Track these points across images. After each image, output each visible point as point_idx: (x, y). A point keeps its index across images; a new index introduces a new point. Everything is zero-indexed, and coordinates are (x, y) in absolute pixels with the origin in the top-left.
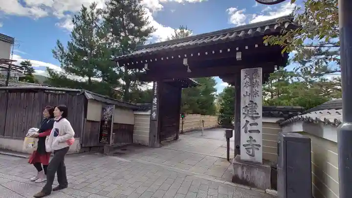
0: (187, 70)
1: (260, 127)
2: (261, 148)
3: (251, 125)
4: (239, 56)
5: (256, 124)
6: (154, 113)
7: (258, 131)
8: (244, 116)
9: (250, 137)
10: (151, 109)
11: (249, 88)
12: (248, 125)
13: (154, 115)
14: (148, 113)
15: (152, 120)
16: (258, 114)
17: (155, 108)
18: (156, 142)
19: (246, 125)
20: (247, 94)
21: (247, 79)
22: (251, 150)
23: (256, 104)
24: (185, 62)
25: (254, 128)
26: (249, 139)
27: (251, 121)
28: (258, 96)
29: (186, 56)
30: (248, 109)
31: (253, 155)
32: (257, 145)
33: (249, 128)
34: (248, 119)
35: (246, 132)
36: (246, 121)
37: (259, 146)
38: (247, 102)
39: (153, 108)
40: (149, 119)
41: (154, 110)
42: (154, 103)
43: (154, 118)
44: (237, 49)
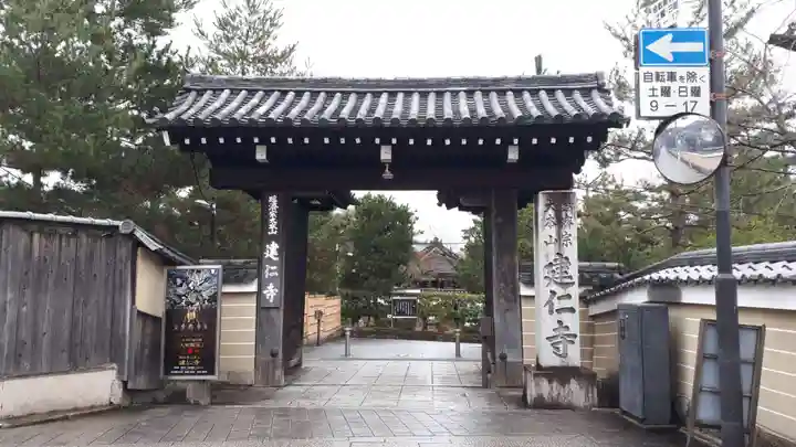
1: (574, 302)
2: (577, 340)
3: (559, 298)
4: (513, 154)
5: (569, 296)
6: (271, 287)
7: (572, 310)
8: (547, 281)
9: (560, 322)
10: (259, 275)
11: (554, 228)
12: (555, 300)
13: (271, 292)
14: (253, 288)
15: (263, 309)
16: (570, 277)
17: (271, 271)
19: (550, 303)
20: (550, 240)
21: (551, 212)
22: (561, 346)
23: (567, 258)
24: (386, 154)
25: (566, 303)
26: (557, 326)
27: (560, 291)
28: (571, 243)
29: (394, 140)
30: (554, 268)
31: (564, 356)
32: (569, 335)
33: (557, 305)
34: (554, 287)
35: (551, 312)
36: (551, 291)
37: (575, 336)
38: (552, 256)
39: (267, 271)
40: (252, 304)
41: (271, 279)
42: (269, 258)
43: (271, 301)
44: (516, 141)
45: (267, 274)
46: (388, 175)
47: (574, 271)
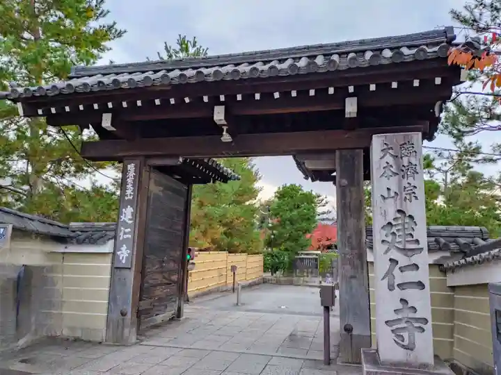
0: (222, 135)
1: (423, 275)
2: (428, 327)
3: (401, 269)
4: (351, 107)
5: (416, 267)
6: (124, 247)
7: (421, 285)
8: (385, 247)
9: (403, 301)
10: (116, 237)
11: (394, 179)
12: (396, 271)
13: (124, 253)
14: (108, 247)
15: (116, 269)
16: (417, 241)
17: (126, 234)
19: (389, 273)
20: (389, 194)
21: (389, 159)
22: (406, 335)
23: (410, 217)
24: (219, 115)
25: (411, 276)
26: (400, 306)
27: (403, 260)
28: (416, 198)
29: (222, 98)
30: (394, 230)
31: (410, 348)
32: (417, 320)
33: (399, 278)
34: (395, 254)
35: (391, 288)
36: (391, 260)
37: (426, 321)
38: (391, 214)
39: (122, 234)
40: (106, 264)
41: (125, 241)
42: (124, 221)
43: (124, 262)
44: (351, 89)
45: (122, 236)
46: (226, 137)
47: (421, 233)
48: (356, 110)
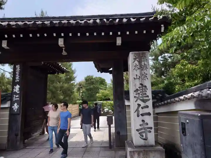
0: (62, 52)
1: (150, 110)
2: (152, 130)
3: (142, 108)
4: (119, 41)
5: (147, 107)
6: (16, 104)
7: (149, 114)
8: (136, 99)
9: (143, 121)
10: (11, 100)
11: (138, 71)
12: (140, 109)
13: (16, 107)
14: (7, 105)
15: (12, 115)
16: (148, 96)
17: (16, 98)
18: (18, 143)
19: (137, 110)
20: (137, 77)
21: (136, 62)
22: (144, 134)
23: (145, 86)
24: (61, 42)
25: (146, 111)
26: (142, 123)
27: (143, 104)
28: (147, 79)
29: (62, 34)
30: (139, 92)
31: (146, 139)
32: (148, 128)
33: (141, 111)
34: (139, 102)
35: (138, 116)
36: (138, 104)
37: (151, 128)
38: (138, 85)
39: (14, 98)
40: (7, 113)
41: (16, 101)
42: (15, 92)
43: (16, 111)
44: (119, 33)
45: (14, 99)
46: (64, 53)
47: (149, 93)
48: (121, 42)
